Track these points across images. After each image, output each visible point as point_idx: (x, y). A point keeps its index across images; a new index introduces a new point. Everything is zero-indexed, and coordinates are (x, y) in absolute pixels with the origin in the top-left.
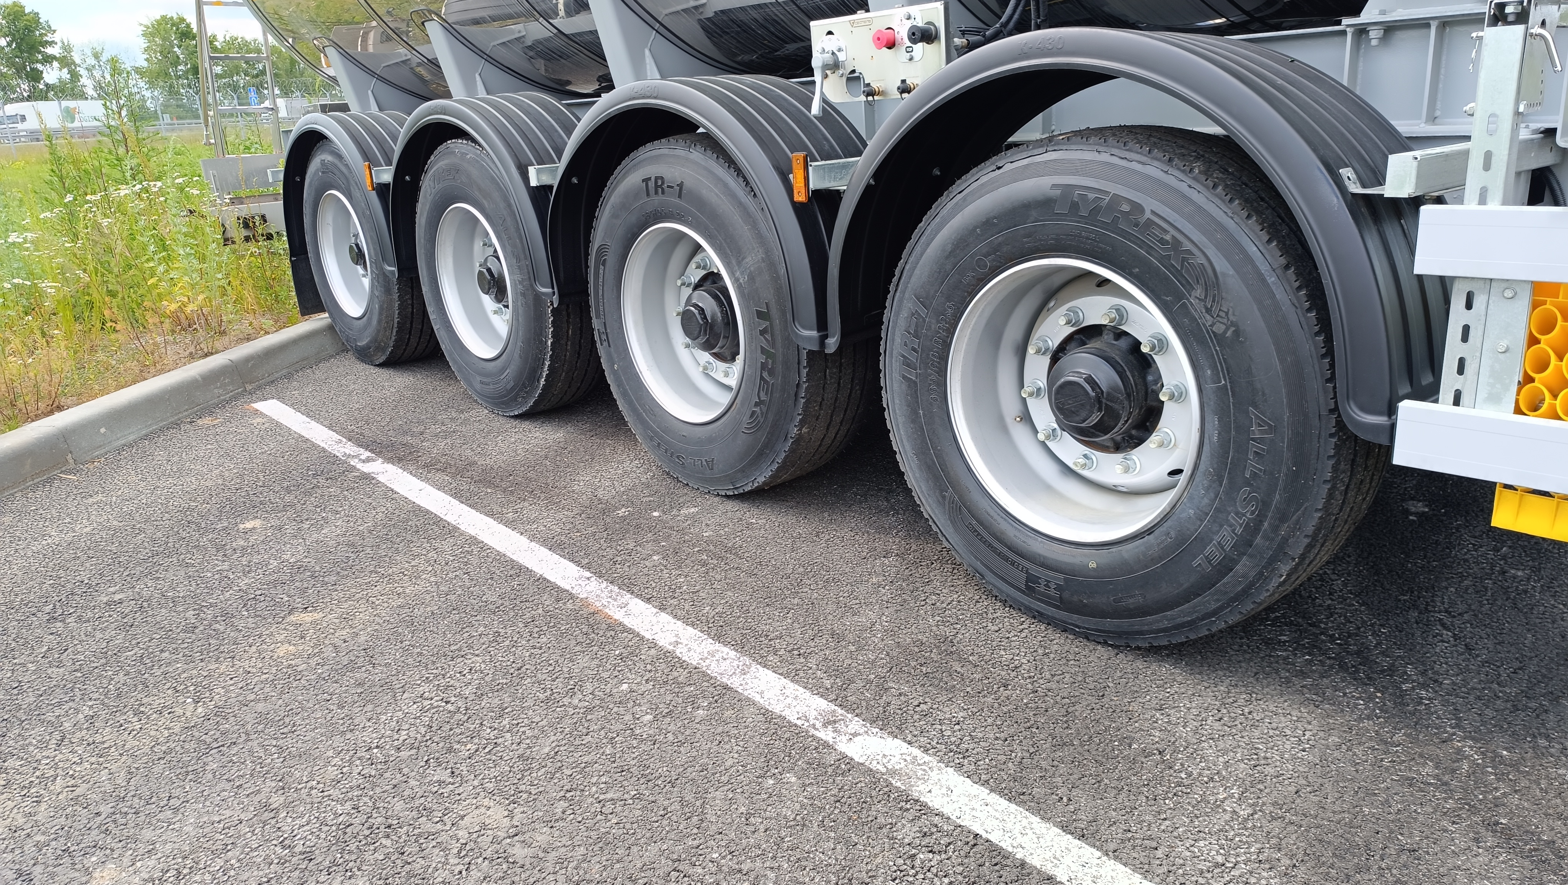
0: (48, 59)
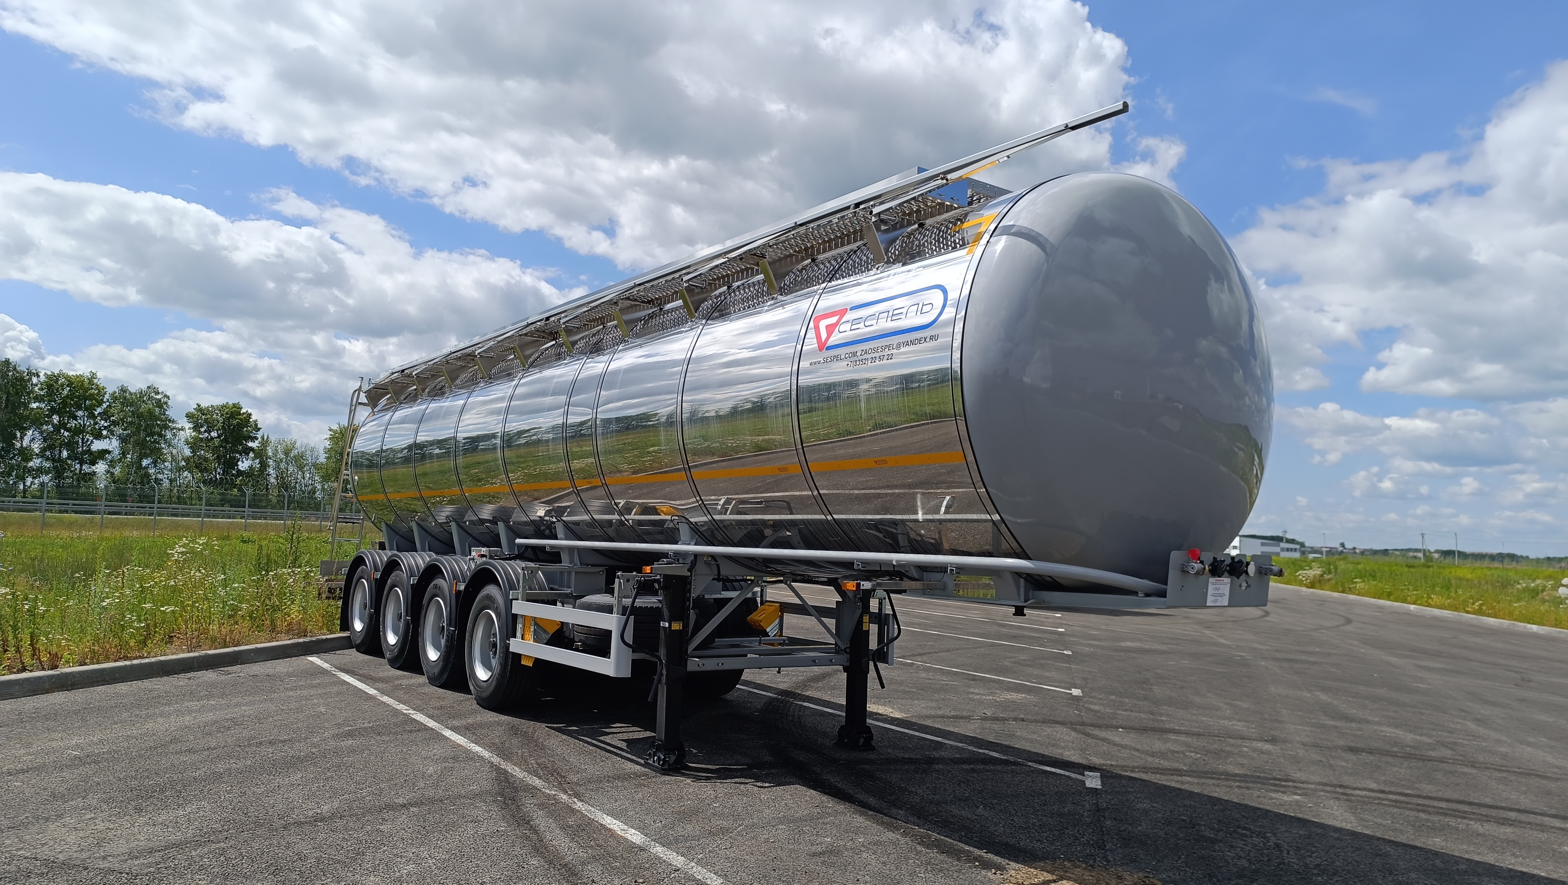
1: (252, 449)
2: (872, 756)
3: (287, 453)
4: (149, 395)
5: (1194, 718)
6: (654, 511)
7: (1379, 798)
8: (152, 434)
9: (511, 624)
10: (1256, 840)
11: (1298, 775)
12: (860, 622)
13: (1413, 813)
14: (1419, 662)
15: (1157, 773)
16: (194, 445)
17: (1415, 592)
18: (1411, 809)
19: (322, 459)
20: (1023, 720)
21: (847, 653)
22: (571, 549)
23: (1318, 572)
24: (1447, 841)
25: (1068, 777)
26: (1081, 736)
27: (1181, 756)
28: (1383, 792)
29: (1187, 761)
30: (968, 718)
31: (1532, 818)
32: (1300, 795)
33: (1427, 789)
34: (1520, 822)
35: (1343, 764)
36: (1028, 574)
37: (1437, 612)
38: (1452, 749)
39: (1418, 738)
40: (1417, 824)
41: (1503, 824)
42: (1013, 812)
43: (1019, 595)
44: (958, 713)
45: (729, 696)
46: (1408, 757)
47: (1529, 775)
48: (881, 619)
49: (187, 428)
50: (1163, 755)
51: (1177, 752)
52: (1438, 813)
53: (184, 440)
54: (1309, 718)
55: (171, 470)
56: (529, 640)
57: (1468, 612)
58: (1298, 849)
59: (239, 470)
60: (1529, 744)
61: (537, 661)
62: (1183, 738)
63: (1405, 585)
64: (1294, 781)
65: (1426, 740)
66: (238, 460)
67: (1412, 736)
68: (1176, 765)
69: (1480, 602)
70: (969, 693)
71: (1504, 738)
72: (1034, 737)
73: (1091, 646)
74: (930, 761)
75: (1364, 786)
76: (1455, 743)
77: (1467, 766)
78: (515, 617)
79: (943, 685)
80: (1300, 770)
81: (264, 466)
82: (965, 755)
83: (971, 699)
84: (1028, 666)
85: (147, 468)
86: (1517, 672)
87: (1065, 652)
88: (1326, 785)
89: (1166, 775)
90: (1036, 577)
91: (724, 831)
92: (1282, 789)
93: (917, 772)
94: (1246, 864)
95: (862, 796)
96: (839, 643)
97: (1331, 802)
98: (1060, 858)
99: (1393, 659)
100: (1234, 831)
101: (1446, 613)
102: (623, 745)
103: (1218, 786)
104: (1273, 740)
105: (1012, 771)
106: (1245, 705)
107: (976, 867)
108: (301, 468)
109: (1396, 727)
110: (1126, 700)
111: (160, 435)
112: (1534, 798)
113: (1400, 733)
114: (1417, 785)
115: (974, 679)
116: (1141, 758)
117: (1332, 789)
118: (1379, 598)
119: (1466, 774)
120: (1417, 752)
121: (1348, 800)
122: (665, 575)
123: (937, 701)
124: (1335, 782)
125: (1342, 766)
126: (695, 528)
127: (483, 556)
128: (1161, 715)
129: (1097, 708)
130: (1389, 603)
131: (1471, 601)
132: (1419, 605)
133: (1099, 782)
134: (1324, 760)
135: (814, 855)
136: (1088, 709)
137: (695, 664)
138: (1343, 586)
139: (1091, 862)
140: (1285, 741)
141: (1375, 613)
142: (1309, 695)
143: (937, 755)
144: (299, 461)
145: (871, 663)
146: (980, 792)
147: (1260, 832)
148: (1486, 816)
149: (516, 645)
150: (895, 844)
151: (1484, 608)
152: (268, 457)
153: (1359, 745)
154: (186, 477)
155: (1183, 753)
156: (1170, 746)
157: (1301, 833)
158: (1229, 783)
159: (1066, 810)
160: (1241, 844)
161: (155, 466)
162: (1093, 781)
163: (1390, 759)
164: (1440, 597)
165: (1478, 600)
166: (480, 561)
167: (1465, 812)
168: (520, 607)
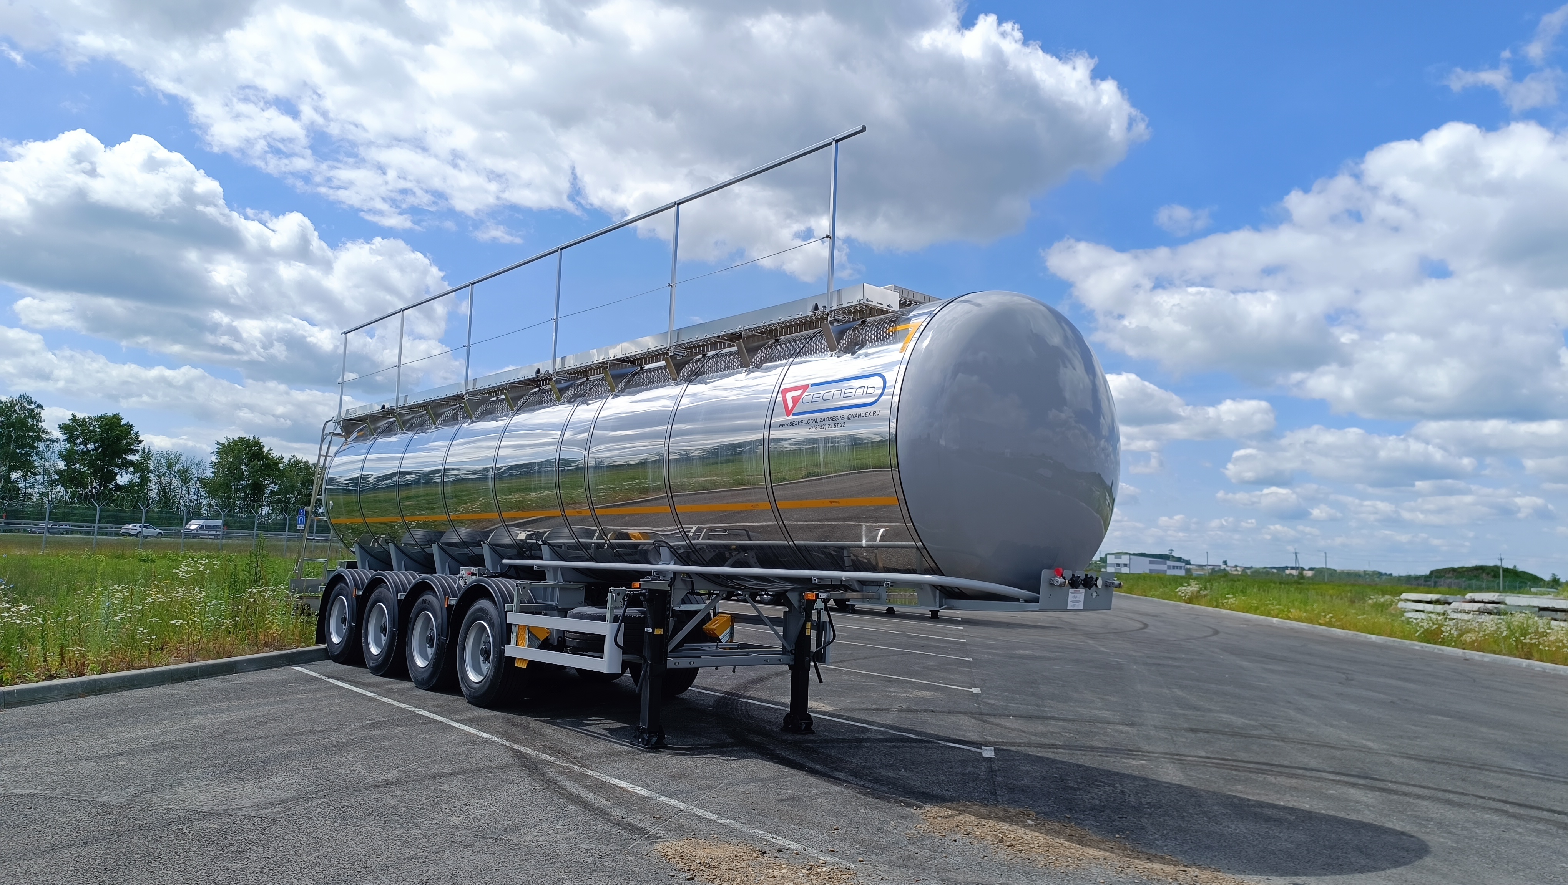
0: (126, 464)
1: (131, 463)
2: (812, 737)
3: (170, 465)
4: (21, 405)
5: (1071, 708)
6: (626, 536)
7: (1205, 762)
8: (22, 446)
9: (505, 633)
10: (1107, 788)
11: (1147, 748)
12: (804, 629)
13: (1226, 771)
14: (1266, 666)
15: (1038, 747)
16: (68, 457)
17: (1277, 607)
18: (1227, 769)
19: (209, 474)
20: (932, 711)
21: (792, 654)
22: (555, 568)
23: (1196, 589)
24: (1246, 787)
25: (969, 750)
26: (979, 722)
27: (1058, 735)
28: (1208, 758)
29: (1062, 739)
30: (888, 710)
31: (1314, 774)
32: (1145, 760)
33: (1243, 756)
34: (1304, 776)
35: (1184, 740)
36: (942, 587)
37: (1295, 624)
38: (1271, 729)
39: (1247, 721)
40: (1228, 778)
41: (1292, 777)
42: (928, 773)
43: (935, 603)
44: (878, 707)
45: (684, 695)
46: (1235, 734)
47: (1323, 746)
48: (820, 627)
49: (61, 440)
50: (1043, 735)
51: (1055, 733)
52: (1246, 771)
53: (57, 452)
54: (1164, 708)
55: (42, 484)
56: (523, 646)
57: (1320, 624)
58: (1137, 793)
59: (117, 485)
60: (1332, 726)
61: (531, 663)
62: (1060, 723)
63: (1270, 600)
64: (1144, 752)
65: (1252, 723)
66: (116, 474)
67: (1243, 720)
68: (1053, 742)
69: (1331, 615)
70: (886, 691)
71: (1314, 722)
72: (942, 723)
73: (989, 653)
74: (860, 741)
75: (1196, 754)
76: (1274, 725)
77: (1278, 741)
78: (509, 626)
79: (864, 685)
80: (1149, 744)
81: (145, 480)
82: (888, 736)
83: (888, 696)
84: (935, 670)
85: (15, 482)
86: (1344, 673)
87: (967, 659)
88: (1166, 754)
89: (1045, 748)
90: (948, 589)
91: (709, 787)
92: (1133, 757)
93: (851, 749)
94: (1097, 802)
95: (810, 764)
96: (786, 645)
97: (1168, 765)
98: (963, 800)
99: (1245, 664)
100: (1092, 783)
101: (1303, 625)
102: (606, 733)
103: (1084, 755)
104: (1132, 724)
105: (926, 747)
106: (1113, 699)
107: (902, 806)
108: (185, 481)
109: (1233, 714)
110: (1018, 696)
111: (33, 448)
112: (1321, 761)
113: (1234, 718)
114: (1236, 754)
115: (890, 680)
116: (1026, 737)
117: (1171, 756)
118: (1247, 612)
119: (1275, 746)
120: (1243, 732)
121: (1181, 764)
122: (649, 590)
123: (860, 697)
124: (1174, 752)
125: (1182, 742)
126: (674, 551)
127: (473, 574)
128: (1045, 707)
129: (993, 702)
130: (1255, 616)
131: (1323, 614)
132: (1281, 618)
133: (993, 753)
134: (1170, 737)
135: (781, 800)
136: (985, 703)
137: (671, 663)
138: (1217, 601)
139: (986, 802)
140: (1141, 725)
141: (1242, 626)
142: (1168, 691)
143: (865, 737)
144: (185, 477)
145: (812, 664)
146: (901, 761)
147: (1111, 784)
148: (1281, 772)
149: (510, 650)
150: (841, 793)
151: (1333, 620)
152: (149, 471)
153: (1199, 727)
154: (59, 492)
155: (1060, 733)
156: (1050, 728)
157: (1141, 784)
158: (1093, 753)
159: (967, 771)
160: (1096, 791)
161: (25, 480)
162: (988, 753)
163: (1221, 736)
164: (1298, 610)
165: (1329, 613)
166: (470, 580)
167: (1266, 770)
168: (514, 618)
